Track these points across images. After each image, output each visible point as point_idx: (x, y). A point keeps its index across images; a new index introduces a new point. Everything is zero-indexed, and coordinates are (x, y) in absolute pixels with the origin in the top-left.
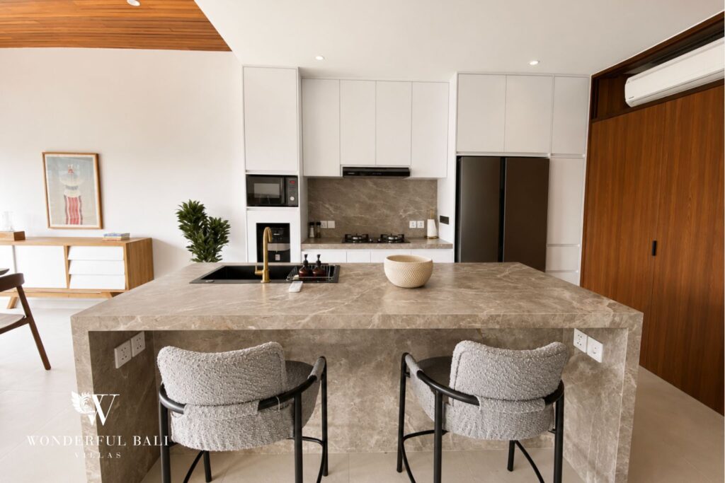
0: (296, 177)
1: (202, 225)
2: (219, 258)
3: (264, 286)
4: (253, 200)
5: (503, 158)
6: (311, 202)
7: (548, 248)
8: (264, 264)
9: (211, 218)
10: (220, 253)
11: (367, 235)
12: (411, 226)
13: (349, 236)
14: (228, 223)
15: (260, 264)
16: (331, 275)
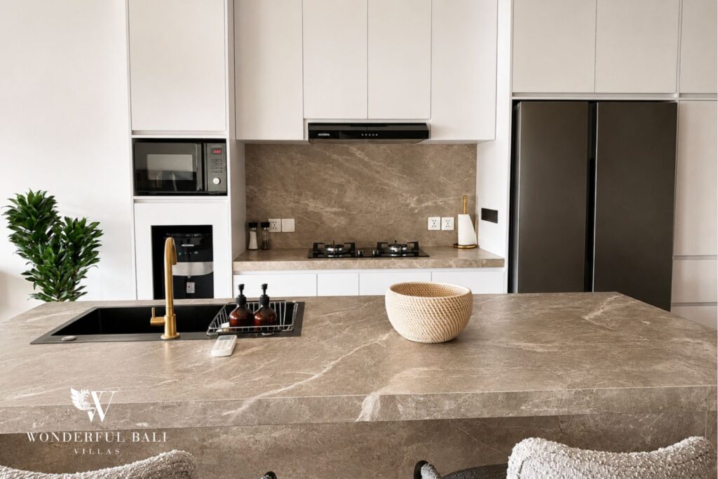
0: (223, 141)
1: (50, 232)
2: (82, 291)
3: (166, 344)
4: (145, 184)
5: (592, 103)
6: (251, 187)
7: (675, 263)
8: (166, 302)
9: (67, 219)
10: (82, 282)
11: (353, 245)
12: (430, 227)
13: (319, 246)
14: (98, 227)
15: (159, 302)
16: (289, 321)
